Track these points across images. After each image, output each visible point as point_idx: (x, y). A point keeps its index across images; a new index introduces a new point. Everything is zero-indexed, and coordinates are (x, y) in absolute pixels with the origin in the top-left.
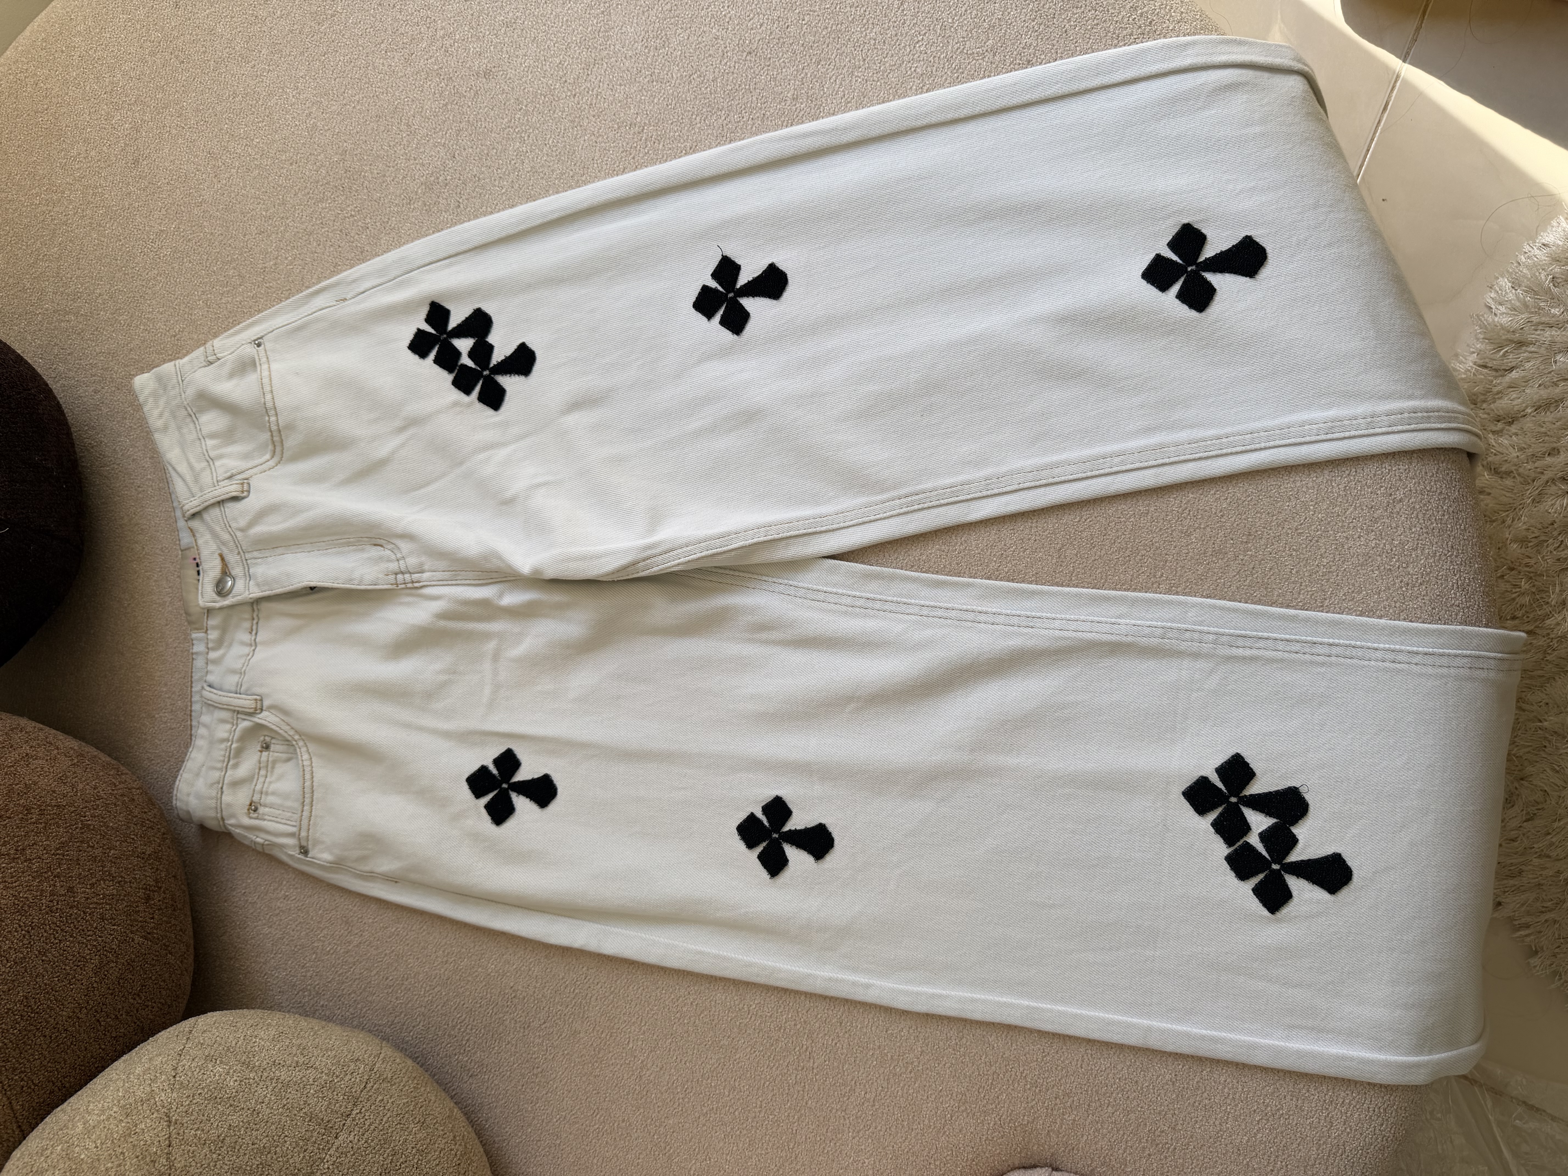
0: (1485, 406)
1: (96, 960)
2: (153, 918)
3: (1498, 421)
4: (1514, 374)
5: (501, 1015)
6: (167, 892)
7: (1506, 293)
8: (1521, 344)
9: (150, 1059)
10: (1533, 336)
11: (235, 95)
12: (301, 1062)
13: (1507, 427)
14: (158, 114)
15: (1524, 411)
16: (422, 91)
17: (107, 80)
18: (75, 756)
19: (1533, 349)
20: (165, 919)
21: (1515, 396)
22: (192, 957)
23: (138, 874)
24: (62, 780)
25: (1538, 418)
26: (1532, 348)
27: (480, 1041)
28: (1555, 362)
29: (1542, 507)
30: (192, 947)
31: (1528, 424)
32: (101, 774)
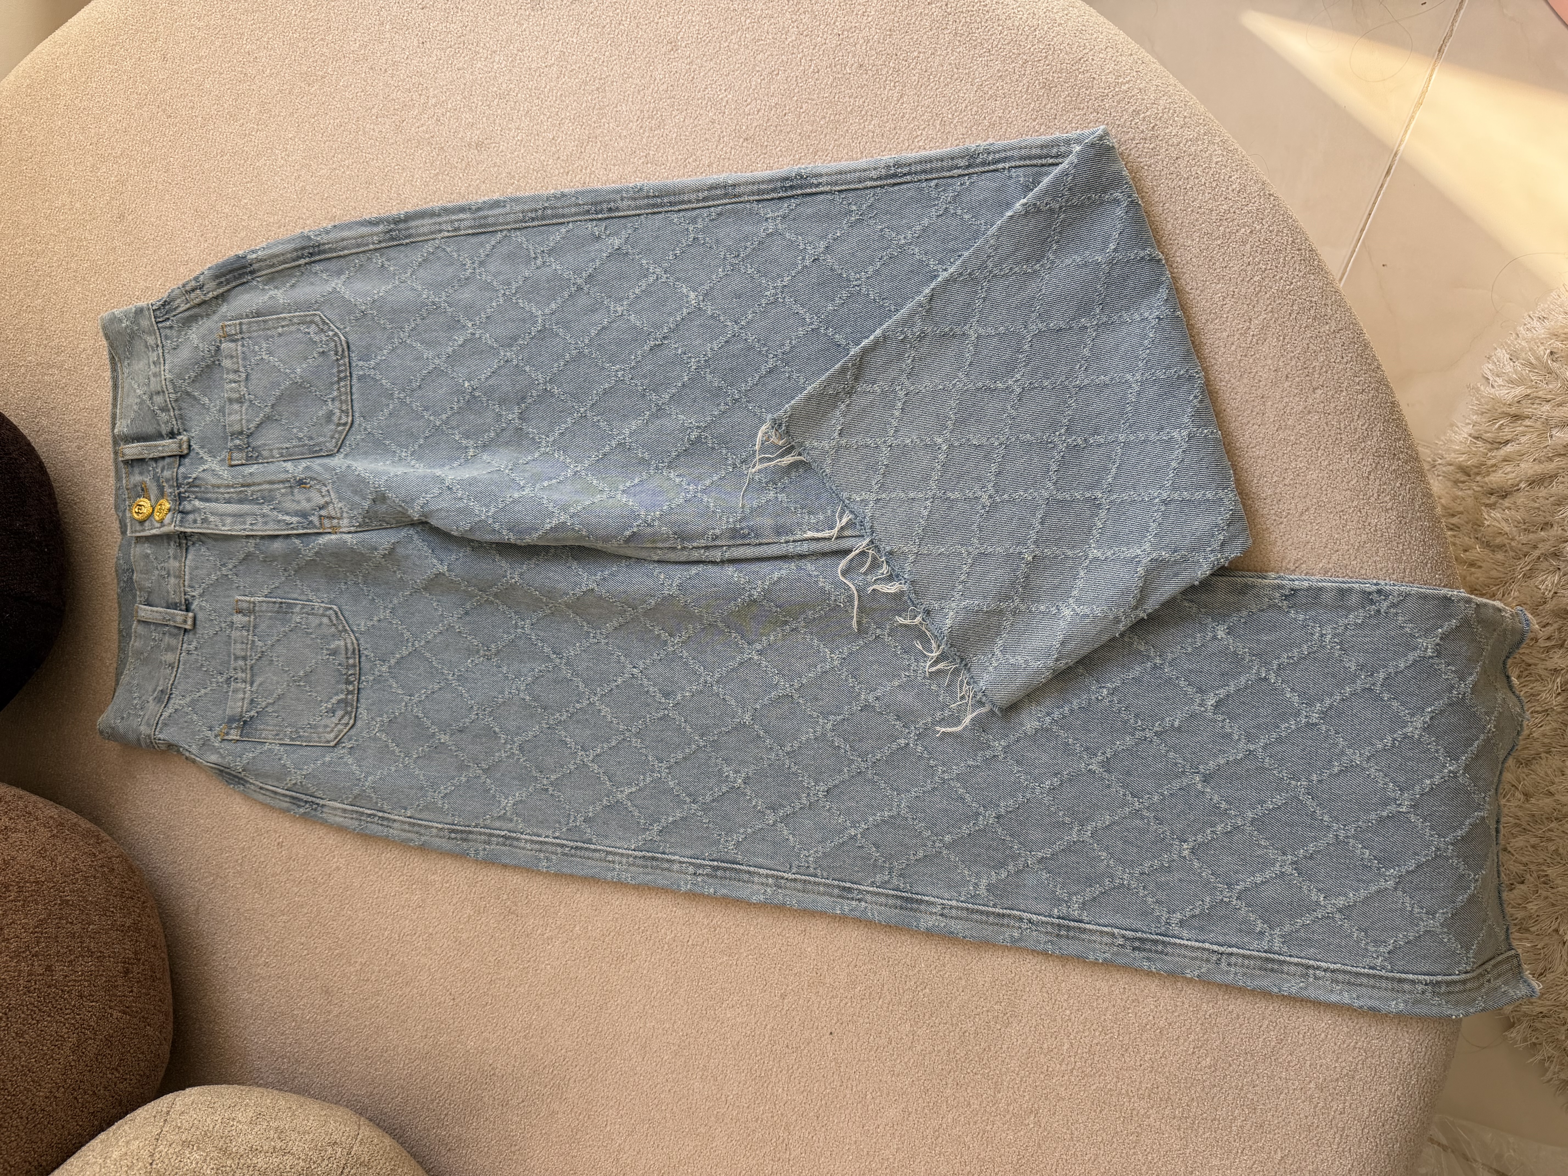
0: (1478, 478)
1: (74, 1039)
2: (132, 991)
3: (1492, 494)
4: (1509, 448)
5: (479, 1092)
6: (146, 963)
7: (1504, 365)
8: (1516, 417)
9: (128, 1143)
10: (1530, 410)
11: (223, 153)
12: (278, 1147)
13: (1501, 501)
14: (145, 167)
15: (1518, 485)
16: (413, 159)
17: (93, 131)
18: (54, 825)
19: (1529, 424)
20: (144, 991)
21: (1509, 470)
22: (171, 1025)
23: (117, 948)
24: (41, 853)
25: (1532, 493)
26: (1527, 422)
27: (459, 1116)
28: (1551, 436)
29: (1531, 582)
30: (171, 1014)
31: (1521, 499)
32: (81, 843)
